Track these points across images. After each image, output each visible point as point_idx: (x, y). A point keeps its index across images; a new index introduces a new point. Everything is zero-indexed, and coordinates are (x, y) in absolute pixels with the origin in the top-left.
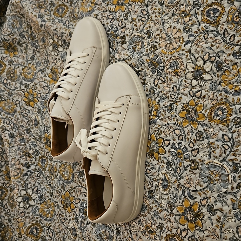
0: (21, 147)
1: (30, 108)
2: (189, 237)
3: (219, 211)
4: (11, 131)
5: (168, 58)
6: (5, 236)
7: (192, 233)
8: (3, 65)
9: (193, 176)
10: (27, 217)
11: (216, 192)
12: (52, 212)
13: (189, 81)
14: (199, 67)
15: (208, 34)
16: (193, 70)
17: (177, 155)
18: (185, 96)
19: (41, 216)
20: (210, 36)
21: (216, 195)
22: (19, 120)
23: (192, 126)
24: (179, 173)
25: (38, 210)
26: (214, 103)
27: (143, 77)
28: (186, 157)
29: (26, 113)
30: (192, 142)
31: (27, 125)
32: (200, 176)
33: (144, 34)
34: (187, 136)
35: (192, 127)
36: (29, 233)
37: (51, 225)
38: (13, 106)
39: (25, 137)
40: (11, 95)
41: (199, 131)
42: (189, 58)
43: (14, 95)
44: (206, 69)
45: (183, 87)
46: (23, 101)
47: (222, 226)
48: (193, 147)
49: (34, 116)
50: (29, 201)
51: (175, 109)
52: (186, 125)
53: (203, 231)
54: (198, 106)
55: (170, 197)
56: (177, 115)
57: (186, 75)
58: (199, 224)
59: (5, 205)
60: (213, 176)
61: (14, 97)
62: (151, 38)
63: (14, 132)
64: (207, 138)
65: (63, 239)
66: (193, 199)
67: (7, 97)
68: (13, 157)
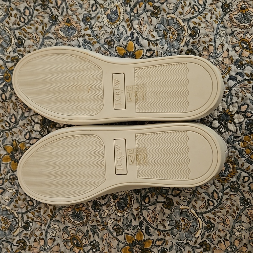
9: (161, 214)
11: (176, 239)
13: (211, 119)
14: (230, 111)
16: (222, 110)
24: (146, 203)
28: (164, 191)
32: (168, 217)
42: (226, 96)
44: (235, 118)
55: (122, 220)
60: (183, 223)
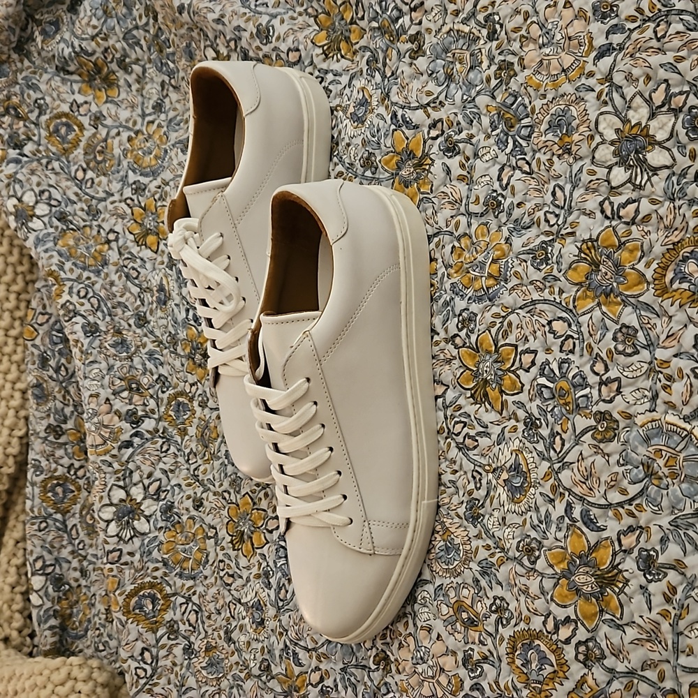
0: (118, 364)
1: (146, 254)
2: (579, 643)
3: (673, 568)
4: (91, 319)
5: (545, 101)
6: (71, 615)
7: (588, 631)
8: (76, 128)
9: (599, 460)
10: (126, 564)
11: (667, 512)
12: (199, 555)
13: (602, 172)
14: (634, 126)
15: (667, 22)
16: (615, 137)
17: (557, 396)
18: (586, 217)
19: (165, 564)
20: (675, 28)
21: (665, 521)
22: (114, 289)
23: (604, 308)
24: (558, 450)
25: (158, 545)
26: (676, 240)
27: (468, 159)
28: (582, 402)
29: (134, 269)
30: (602, 359)
31: (138, 303)
32: (621, 462)
33: (478, 28)
34: (588, 339)
35: (603, 313)
36: (131, 609)
37: (195, 591)
38: (98, 247)
39: (129, 336)
40: (94, 216)
41: (624, 325)
42: (607, 99)
43: (102, 216)
44: (656, 132)
45: (582, 191)
46: (127, 232)
47: (681, 615)
48: (603, 375)
49: (156, 277)
50: (133, 519)
51: (555, 257)
52: (585, 306)
53: (621, 626)
54: (627, 248)
55: (528, 520)
56: (559, 275)
57: (594, 151)
58: (612, 605)
59: (71, 529)
60: (661, 462)
61: (103, 220)
62: (498, 39)
63: (99, 322)
64: (648, 345)
65: (226, 633)
66: (595, 529)
67: (84, 220)
68: (94, 390)
